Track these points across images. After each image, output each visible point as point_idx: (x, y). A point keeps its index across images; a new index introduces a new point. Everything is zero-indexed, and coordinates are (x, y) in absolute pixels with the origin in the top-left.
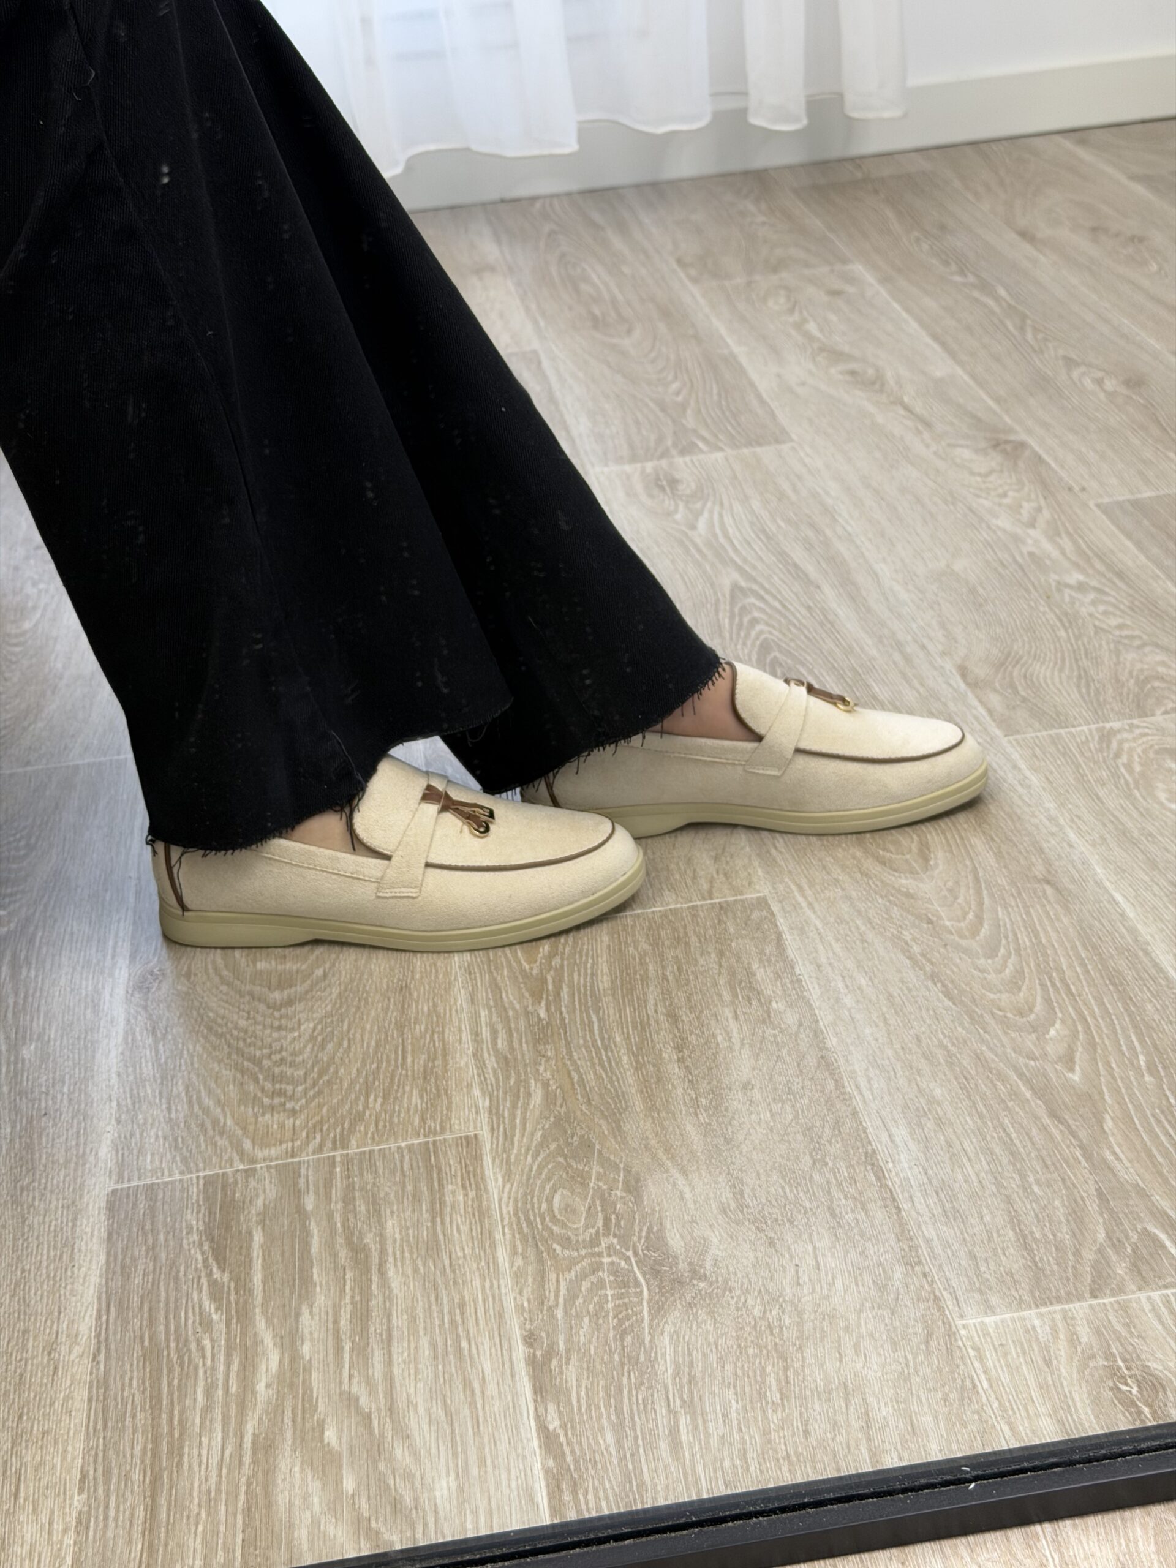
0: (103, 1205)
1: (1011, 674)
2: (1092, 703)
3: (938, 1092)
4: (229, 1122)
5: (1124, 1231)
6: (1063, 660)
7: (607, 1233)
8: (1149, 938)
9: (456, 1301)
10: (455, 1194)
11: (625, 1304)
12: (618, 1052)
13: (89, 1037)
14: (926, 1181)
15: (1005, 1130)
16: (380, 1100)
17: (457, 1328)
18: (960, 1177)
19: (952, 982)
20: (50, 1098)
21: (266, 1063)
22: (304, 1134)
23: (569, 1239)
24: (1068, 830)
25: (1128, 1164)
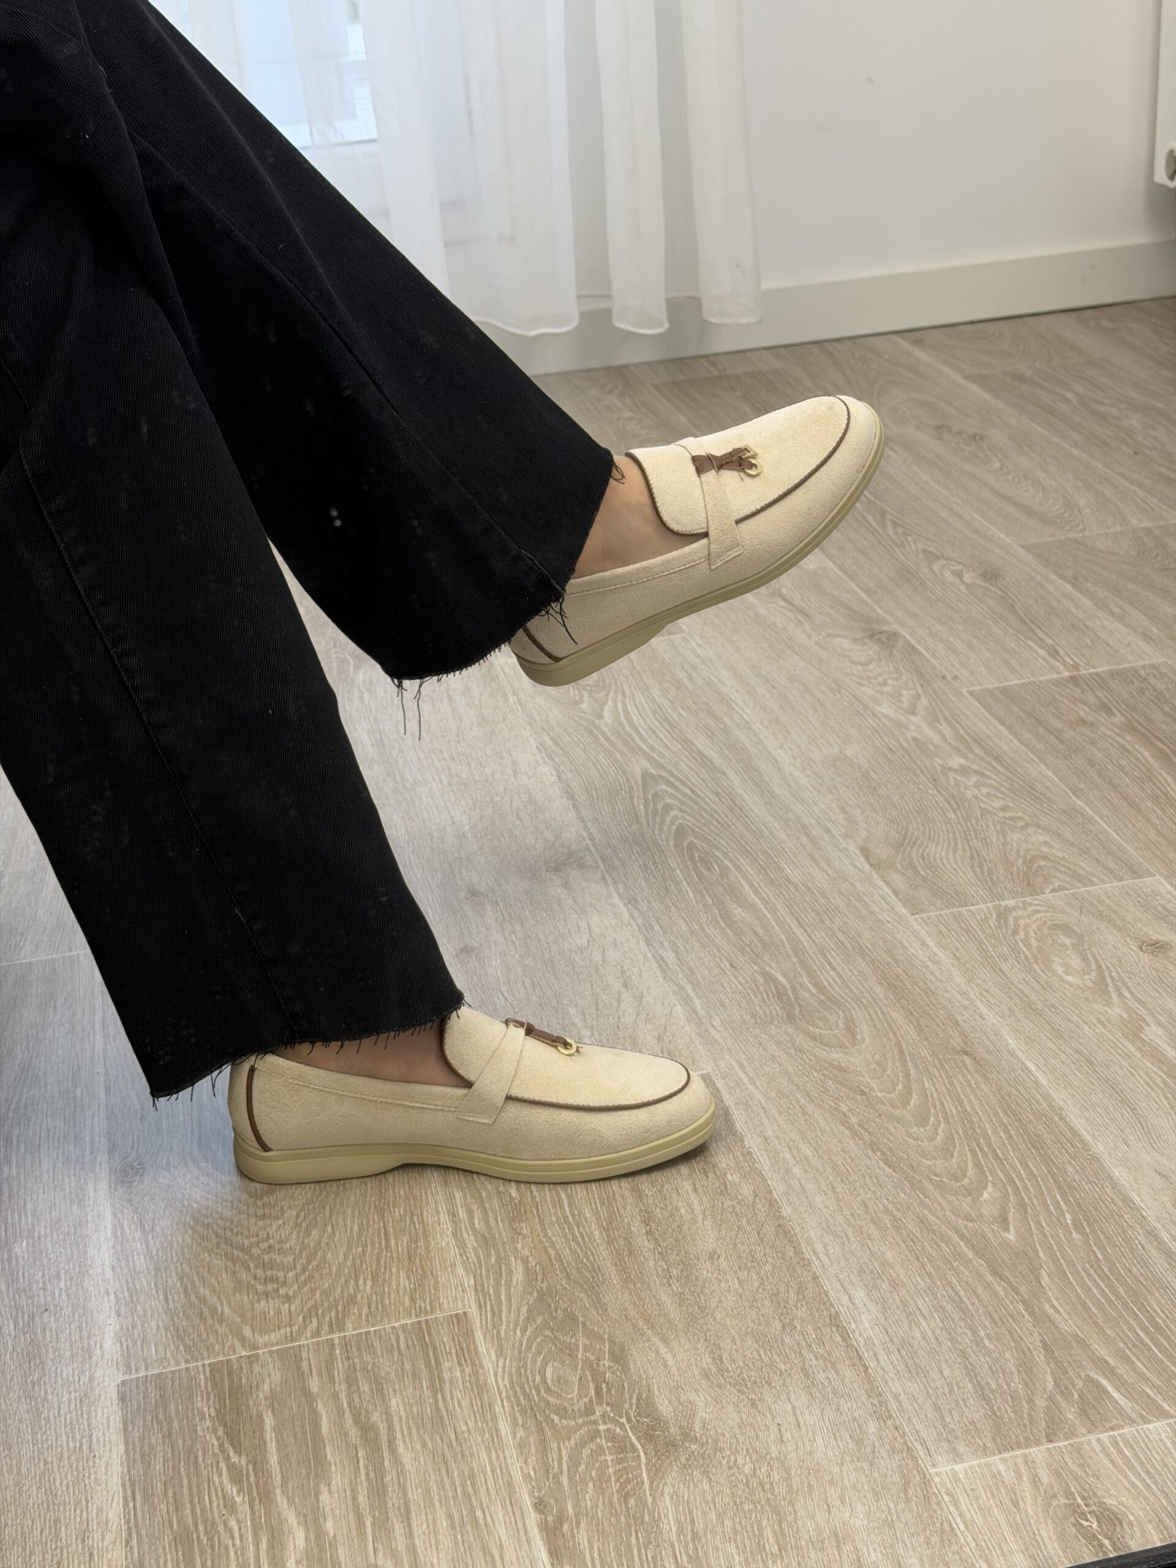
0: (115, 1396)
1: (910, 857)
2: (986, 881)
3: (889, 1255)
4: (227, 1310)
5: (1070, 1379)
6: (955, 840)
7: (600, 1403)
8: (1062, 1103)
9: (466, 1473)
10: (451, 1370)
11: (625, 1468)
12: (589, 1227)
13: (79, 1233)
14: (887, 1339)
15: (953, 1289)
16: (369, 1283)
17: (470, 1499)
18: (918, 1335)
19: (890, 1149)
20: (48, 1293)
21: (255, 1251)
22: (301, 1319)
23: (565, 1408)
24: (979, 1003)
25: (1066, 1317)
